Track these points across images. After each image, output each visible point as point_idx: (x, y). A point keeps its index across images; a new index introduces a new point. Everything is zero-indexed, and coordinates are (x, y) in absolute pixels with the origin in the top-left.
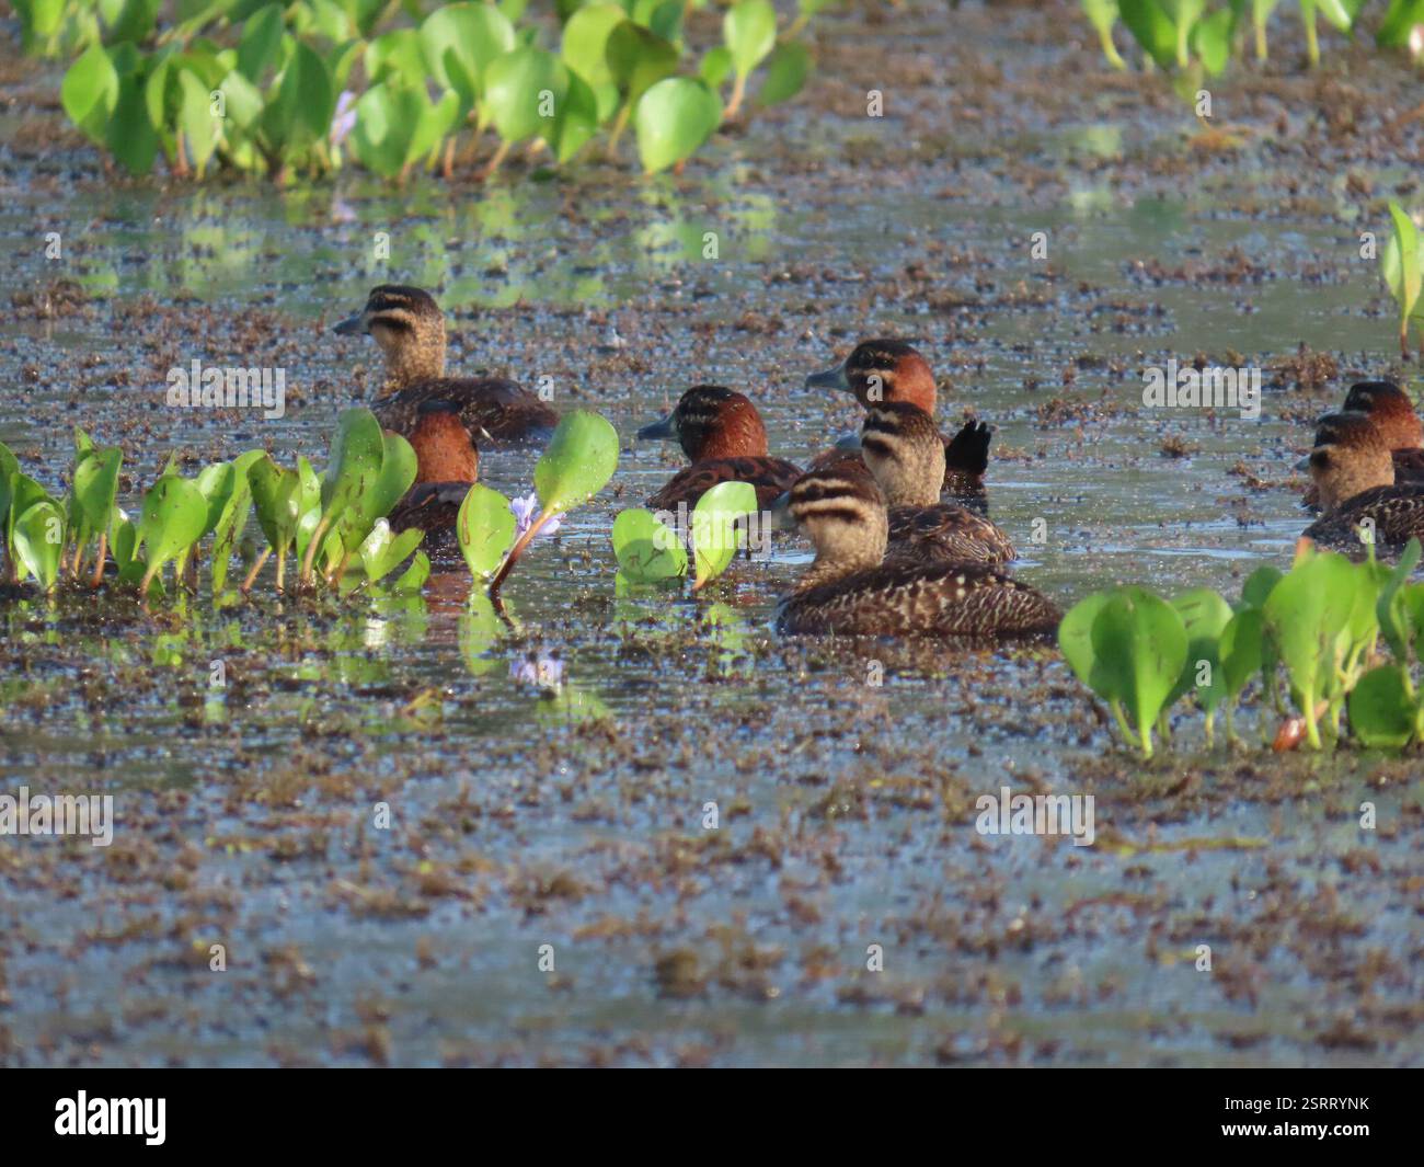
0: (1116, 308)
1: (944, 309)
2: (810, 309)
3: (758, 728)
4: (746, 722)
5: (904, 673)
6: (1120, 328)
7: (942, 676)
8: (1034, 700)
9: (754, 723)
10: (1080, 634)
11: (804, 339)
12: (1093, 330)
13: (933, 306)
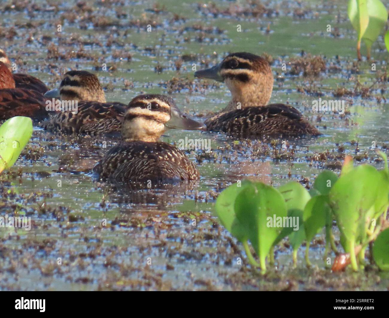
0: (196, 29)
1: (103, 27)
2: (29, 26)
3: (50, 251)
4: (41, 248)
5: (122, 224)
6: (200, 40)
7: (143, 226)
8: (196, 240)
9: (47, 249)
10: (227, 205)
11: (30, 41)
12: (186, 41)
13: (96, 25)
